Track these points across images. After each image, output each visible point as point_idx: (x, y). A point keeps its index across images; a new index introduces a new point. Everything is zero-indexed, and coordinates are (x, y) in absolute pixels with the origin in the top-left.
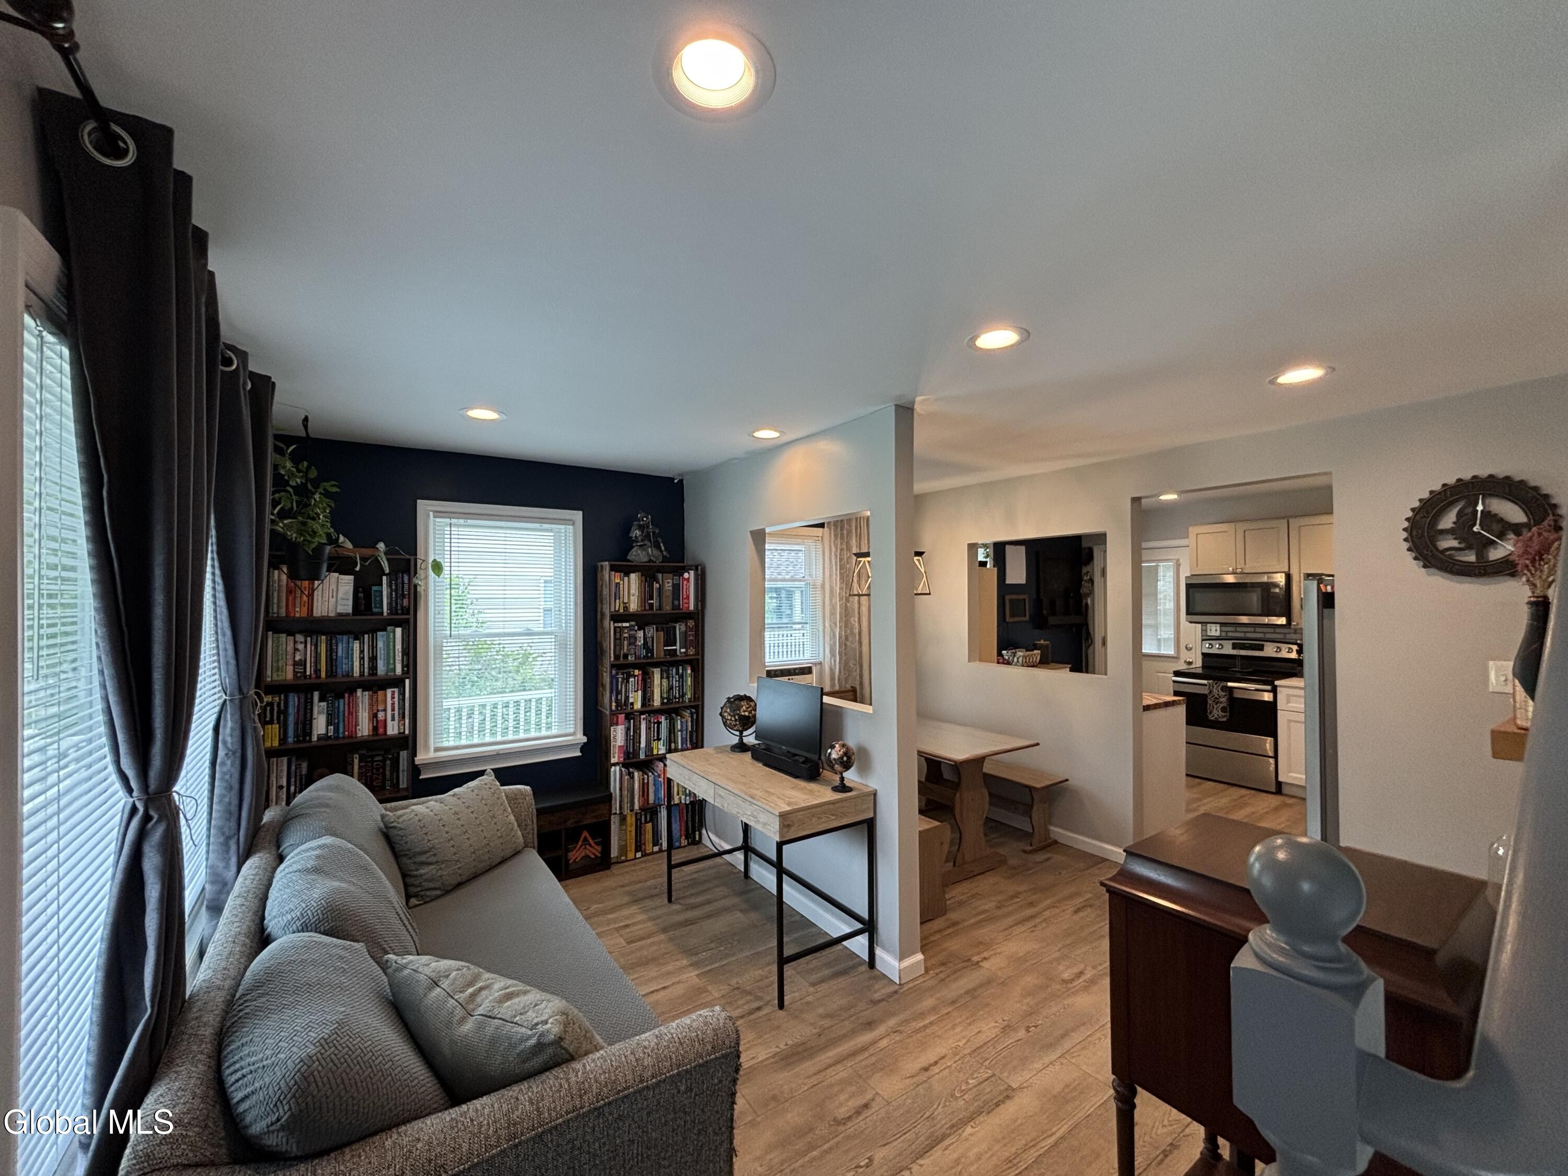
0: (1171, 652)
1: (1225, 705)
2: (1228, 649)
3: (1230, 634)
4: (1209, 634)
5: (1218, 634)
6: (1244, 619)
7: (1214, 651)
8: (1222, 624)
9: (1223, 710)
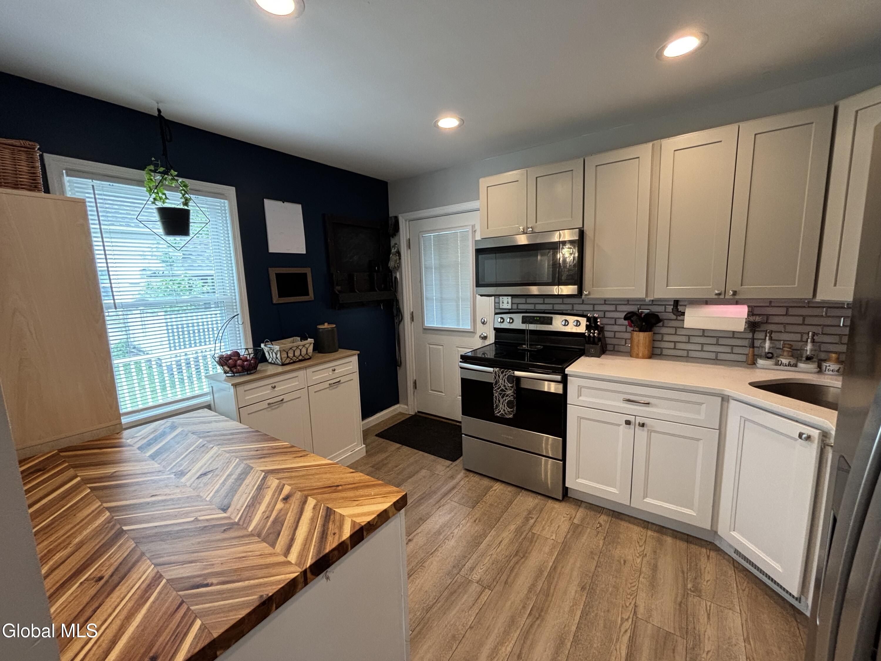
0: (468, 327)
1: (512, 398)
2: (518, 324)
3: (521, 307)
4: (501, 307)
5: (509, 307)
6: (535, 290)
7: (506, 325)
8: (513, 296)
9: (510, 404)
